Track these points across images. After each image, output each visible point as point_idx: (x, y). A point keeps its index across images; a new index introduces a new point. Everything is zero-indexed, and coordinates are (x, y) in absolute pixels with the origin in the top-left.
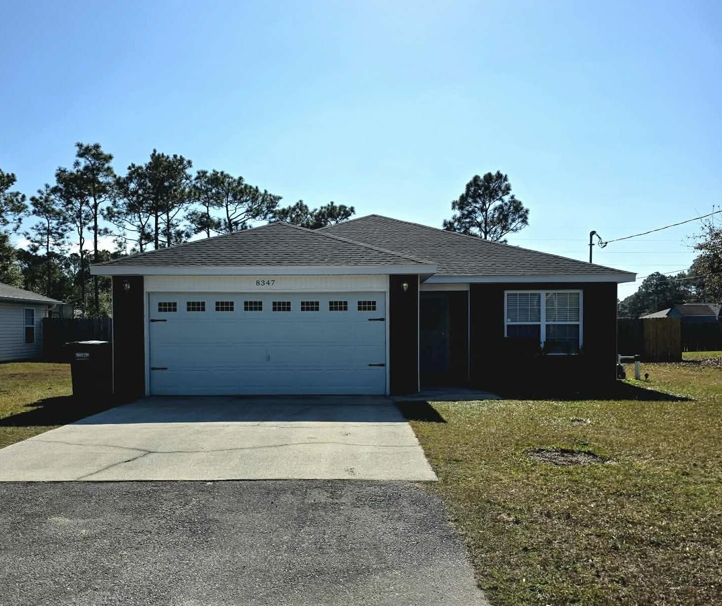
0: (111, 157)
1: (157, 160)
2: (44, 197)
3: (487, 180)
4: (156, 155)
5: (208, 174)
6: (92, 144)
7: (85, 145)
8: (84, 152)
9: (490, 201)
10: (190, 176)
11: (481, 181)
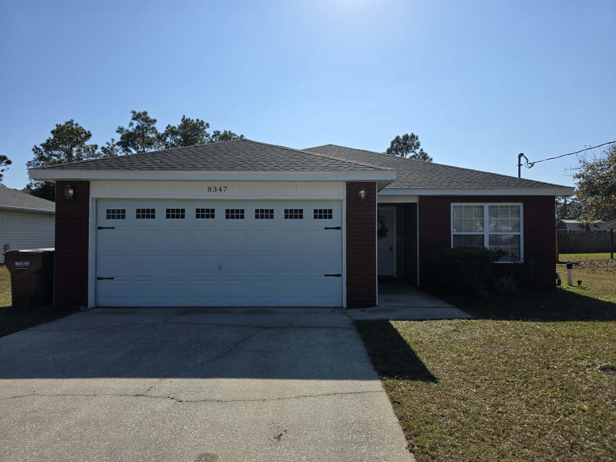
0: (155, 121)
1: (186, 122)
2: (110, 147)
3: (405, 138)
4: (185, 119)
5: (221, 134)
6: (142, 112)
7: (137, 112)
8: (137, 116)
9: (406, 153)
10: (209, 135)
11: (400, 139)
